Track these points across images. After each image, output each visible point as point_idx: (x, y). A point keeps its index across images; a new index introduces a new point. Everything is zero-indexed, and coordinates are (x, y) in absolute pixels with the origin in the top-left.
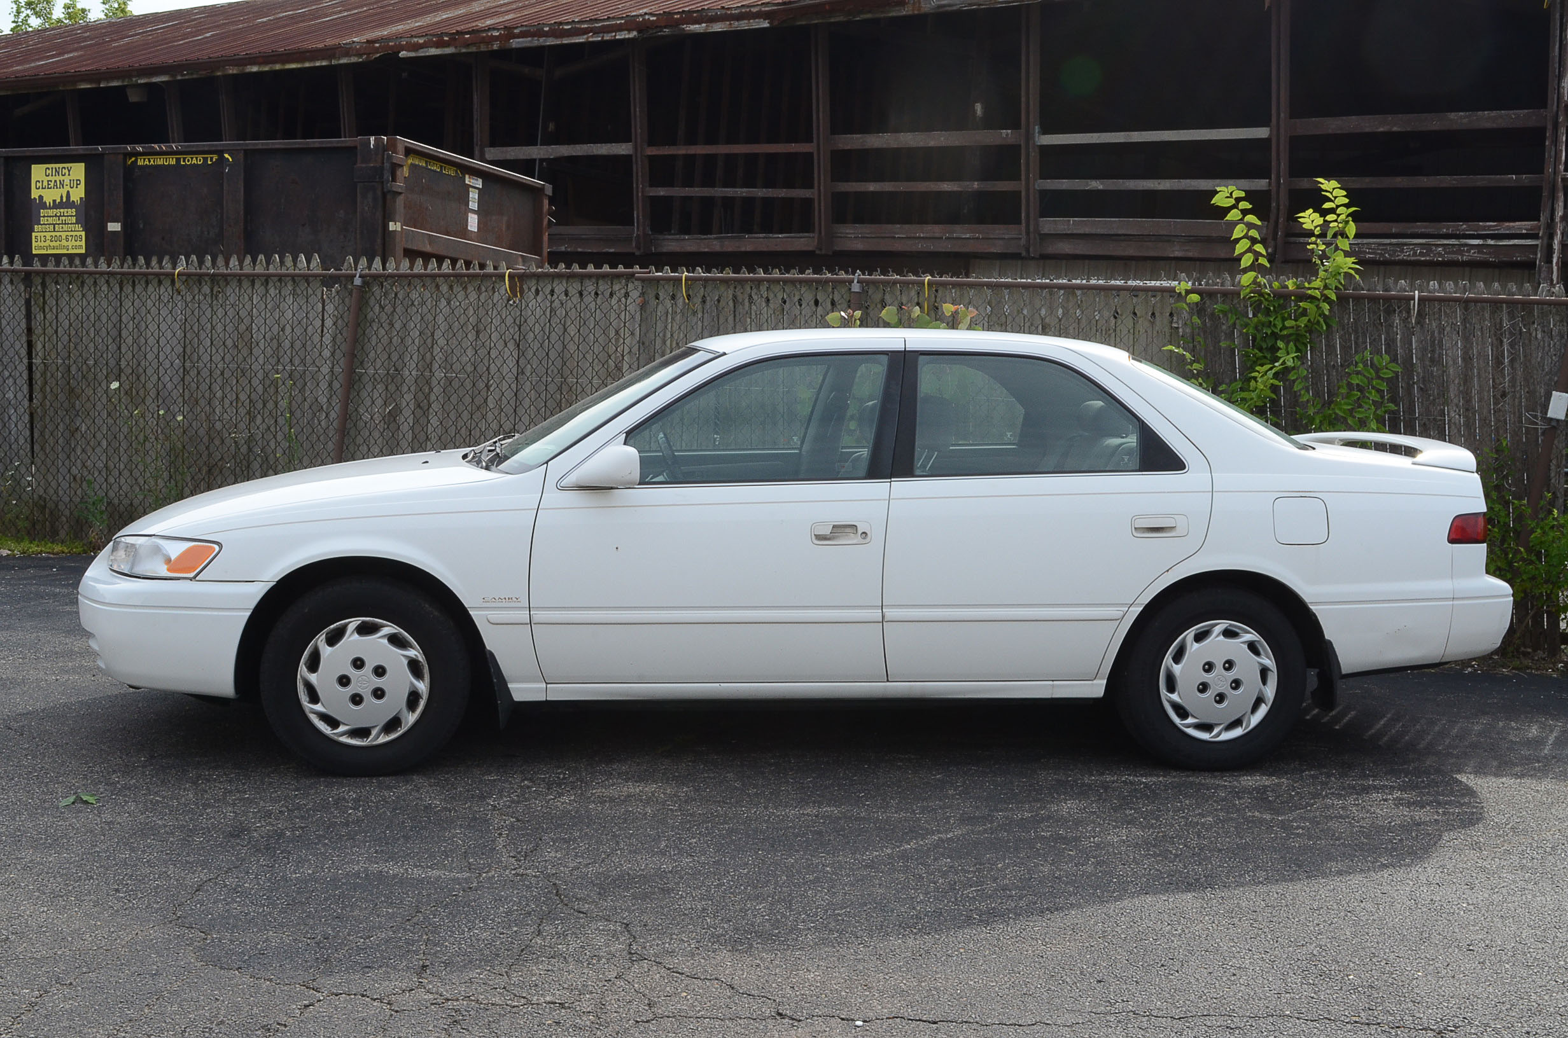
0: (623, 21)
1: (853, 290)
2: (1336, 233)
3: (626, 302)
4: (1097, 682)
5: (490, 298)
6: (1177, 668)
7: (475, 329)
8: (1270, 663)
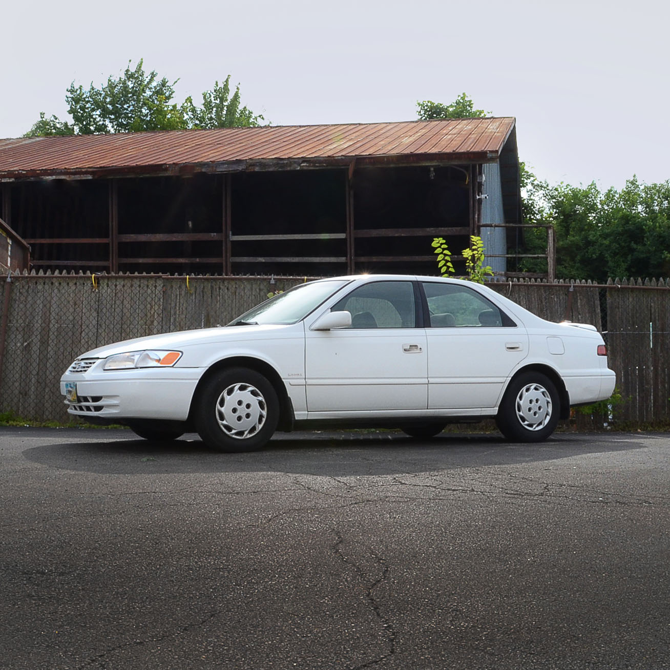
0: (6, 173)
1: (271, 283)
2: (478, 259)
3: (155, 290)
4: (495, 408)
5: (84, 288)
6: (521, 402)
7: (75, 304)
8: (550, 400)
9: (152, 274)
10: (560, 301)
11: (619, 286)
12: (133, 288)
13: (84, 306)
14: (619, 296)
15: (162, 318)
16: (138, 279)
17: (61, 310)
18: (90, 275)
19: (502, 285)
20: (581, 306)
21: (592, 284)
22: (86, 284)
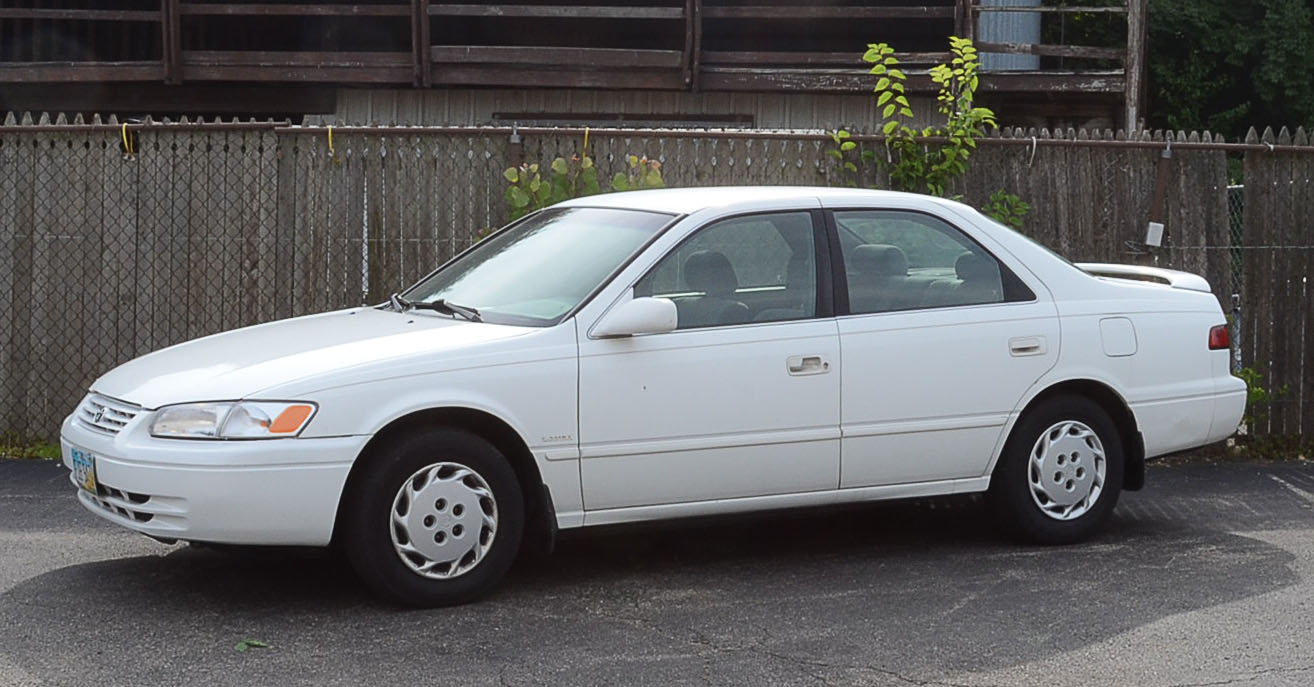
1: (512, 142)
2: (963, 86)
3: (260, 157)
4: (984, 478)
5: (104, 155)
6: (1040, 462)
7: (87, 189)
8: (1101, 453)
9: (253, 122)
10: (1142, 177)
11: (1272, 147)
12: (212, 154)
13: (106, 195)
14: (1269, 167)
15: (277, 221)
16: (223, 133)
17: (58, 203)
18: (117, 125)
19: (1016, 144)
20: (1188, 188)
21: (1213, 141)
22: (108, 145)
